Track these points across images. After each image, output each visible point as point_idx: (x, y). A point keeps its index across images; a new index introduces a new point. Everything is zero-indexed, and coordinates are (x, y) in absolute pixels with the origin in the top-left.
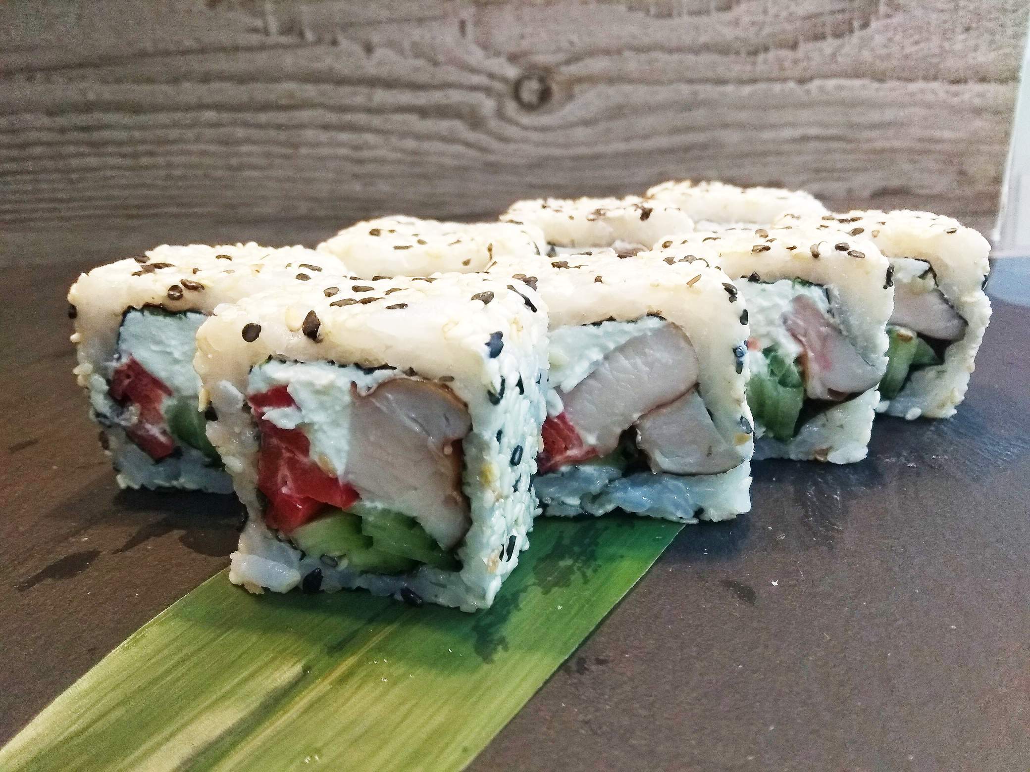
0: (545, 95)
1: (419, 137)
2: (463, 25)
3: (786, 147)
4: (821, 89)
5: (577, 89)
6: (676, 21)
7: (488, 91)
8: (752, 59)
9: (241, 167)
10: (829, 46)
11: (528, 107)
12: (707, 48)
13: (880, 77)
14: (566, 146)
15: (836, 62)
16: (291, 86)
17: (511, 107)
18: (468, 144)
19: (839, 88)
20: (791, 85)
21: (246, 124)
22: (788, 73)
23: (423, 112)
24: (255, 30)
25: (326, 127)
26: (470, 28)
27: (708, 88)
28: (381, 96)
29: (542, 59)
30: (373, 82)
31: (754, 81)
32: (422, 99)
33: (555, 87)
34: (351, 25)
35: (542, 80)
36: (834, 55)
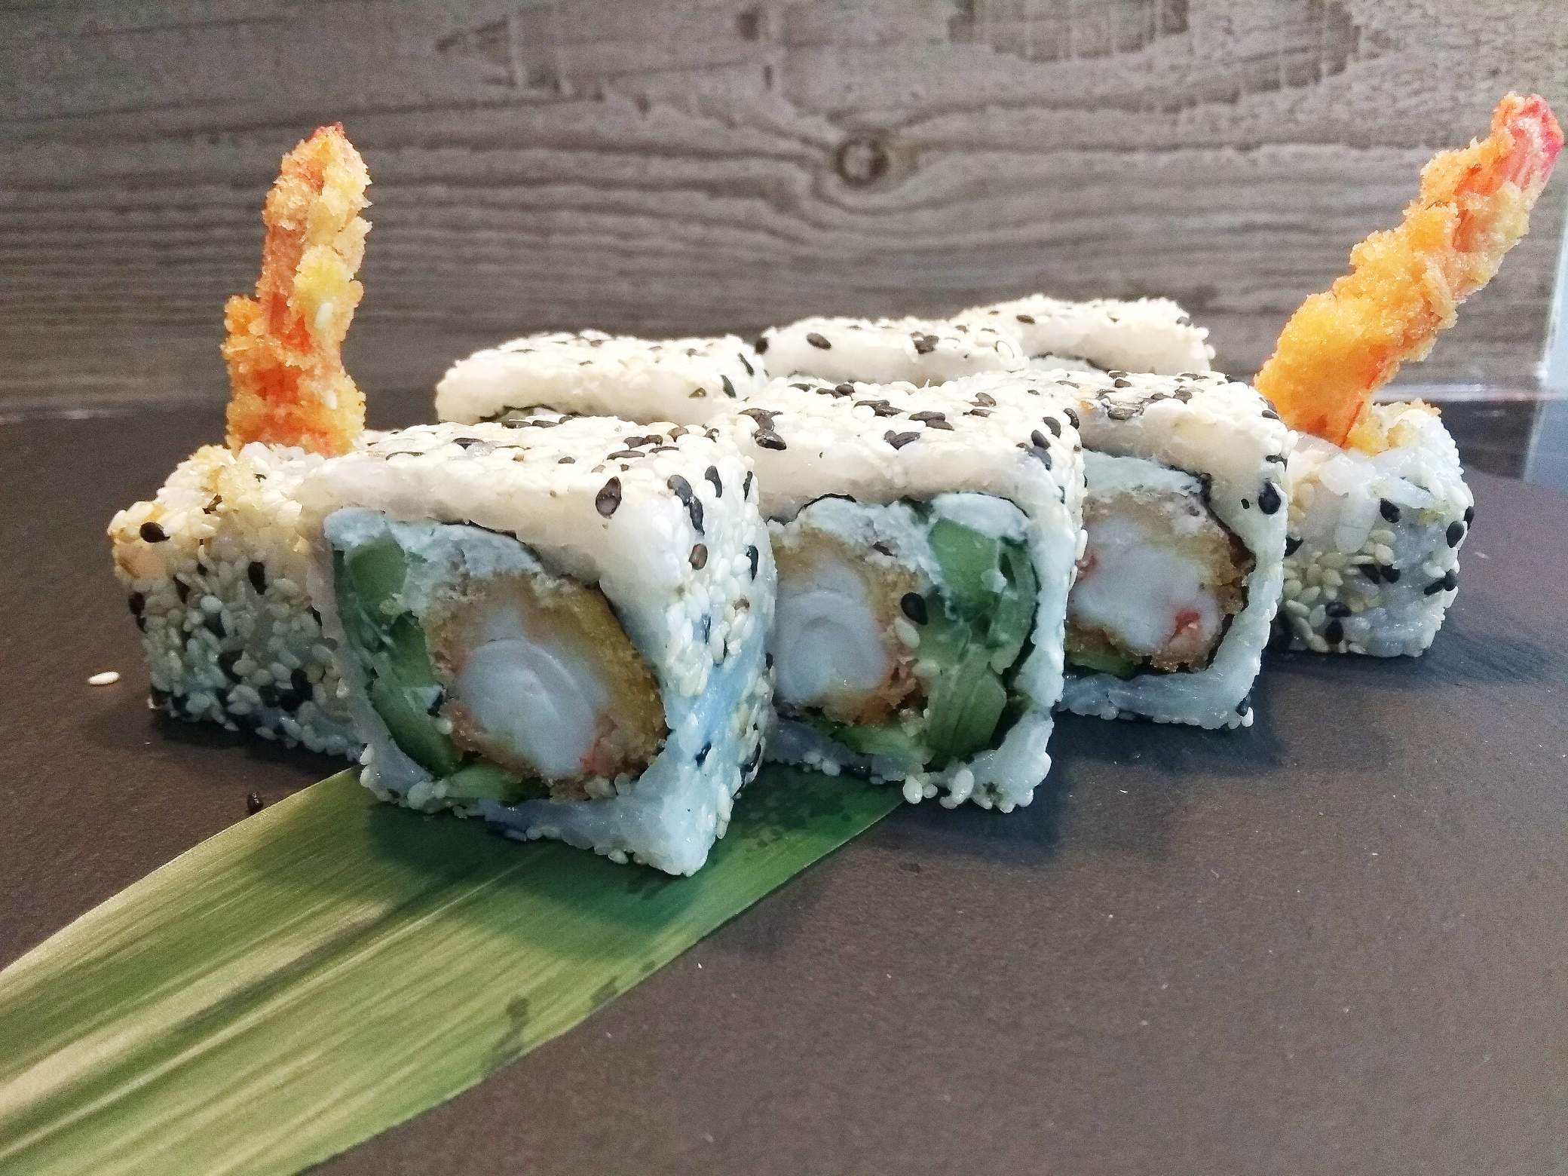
0: (878, 167)
1: (707, 222)
2: (768, 73)
3: (1223, 240)
4: (1273, 158)
5: (923, 158)
6: (1063, 65)
7: (800, 160)
8: (1171, 116)
9: (476, 260)
10: (1283, 99)
11: (855, 183)
12: (1106, 102)
13: (1361, 142)
14: (907, 235)
15: (1296, 122)
16: (541, 154)
17: (832, 183)
18: (773, 232)
19: (1300, 157)
20: (1229, 153)
21: (483, 203)
22: (1224, 137)
23: (713, 189)
24: (497, 81)
25: (586, 208)
26: (777, 78)
27: (1108, 155)
28: (658, 167)
29: (875, 117)
30: (647, 149)
31: (1175, 147)
32: (713, 171)
33: (892, 157)
34: (622, 74)
35: (874, 146)
36: (1291, 111)
